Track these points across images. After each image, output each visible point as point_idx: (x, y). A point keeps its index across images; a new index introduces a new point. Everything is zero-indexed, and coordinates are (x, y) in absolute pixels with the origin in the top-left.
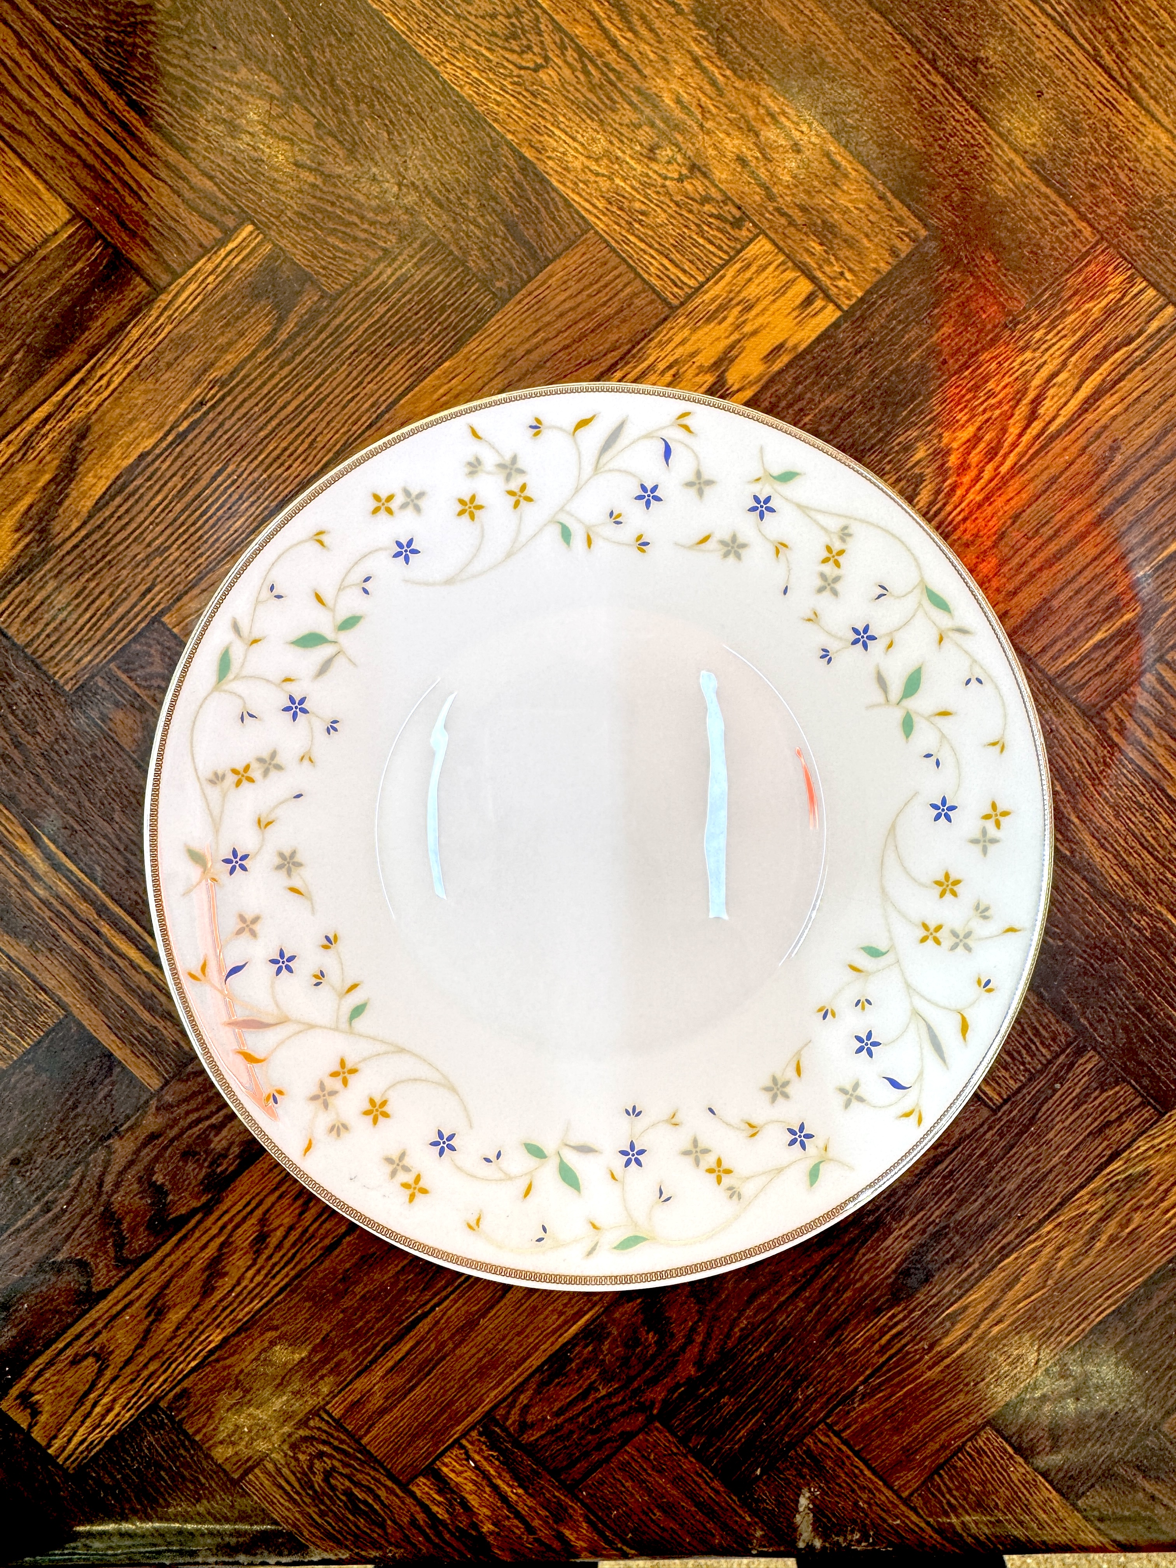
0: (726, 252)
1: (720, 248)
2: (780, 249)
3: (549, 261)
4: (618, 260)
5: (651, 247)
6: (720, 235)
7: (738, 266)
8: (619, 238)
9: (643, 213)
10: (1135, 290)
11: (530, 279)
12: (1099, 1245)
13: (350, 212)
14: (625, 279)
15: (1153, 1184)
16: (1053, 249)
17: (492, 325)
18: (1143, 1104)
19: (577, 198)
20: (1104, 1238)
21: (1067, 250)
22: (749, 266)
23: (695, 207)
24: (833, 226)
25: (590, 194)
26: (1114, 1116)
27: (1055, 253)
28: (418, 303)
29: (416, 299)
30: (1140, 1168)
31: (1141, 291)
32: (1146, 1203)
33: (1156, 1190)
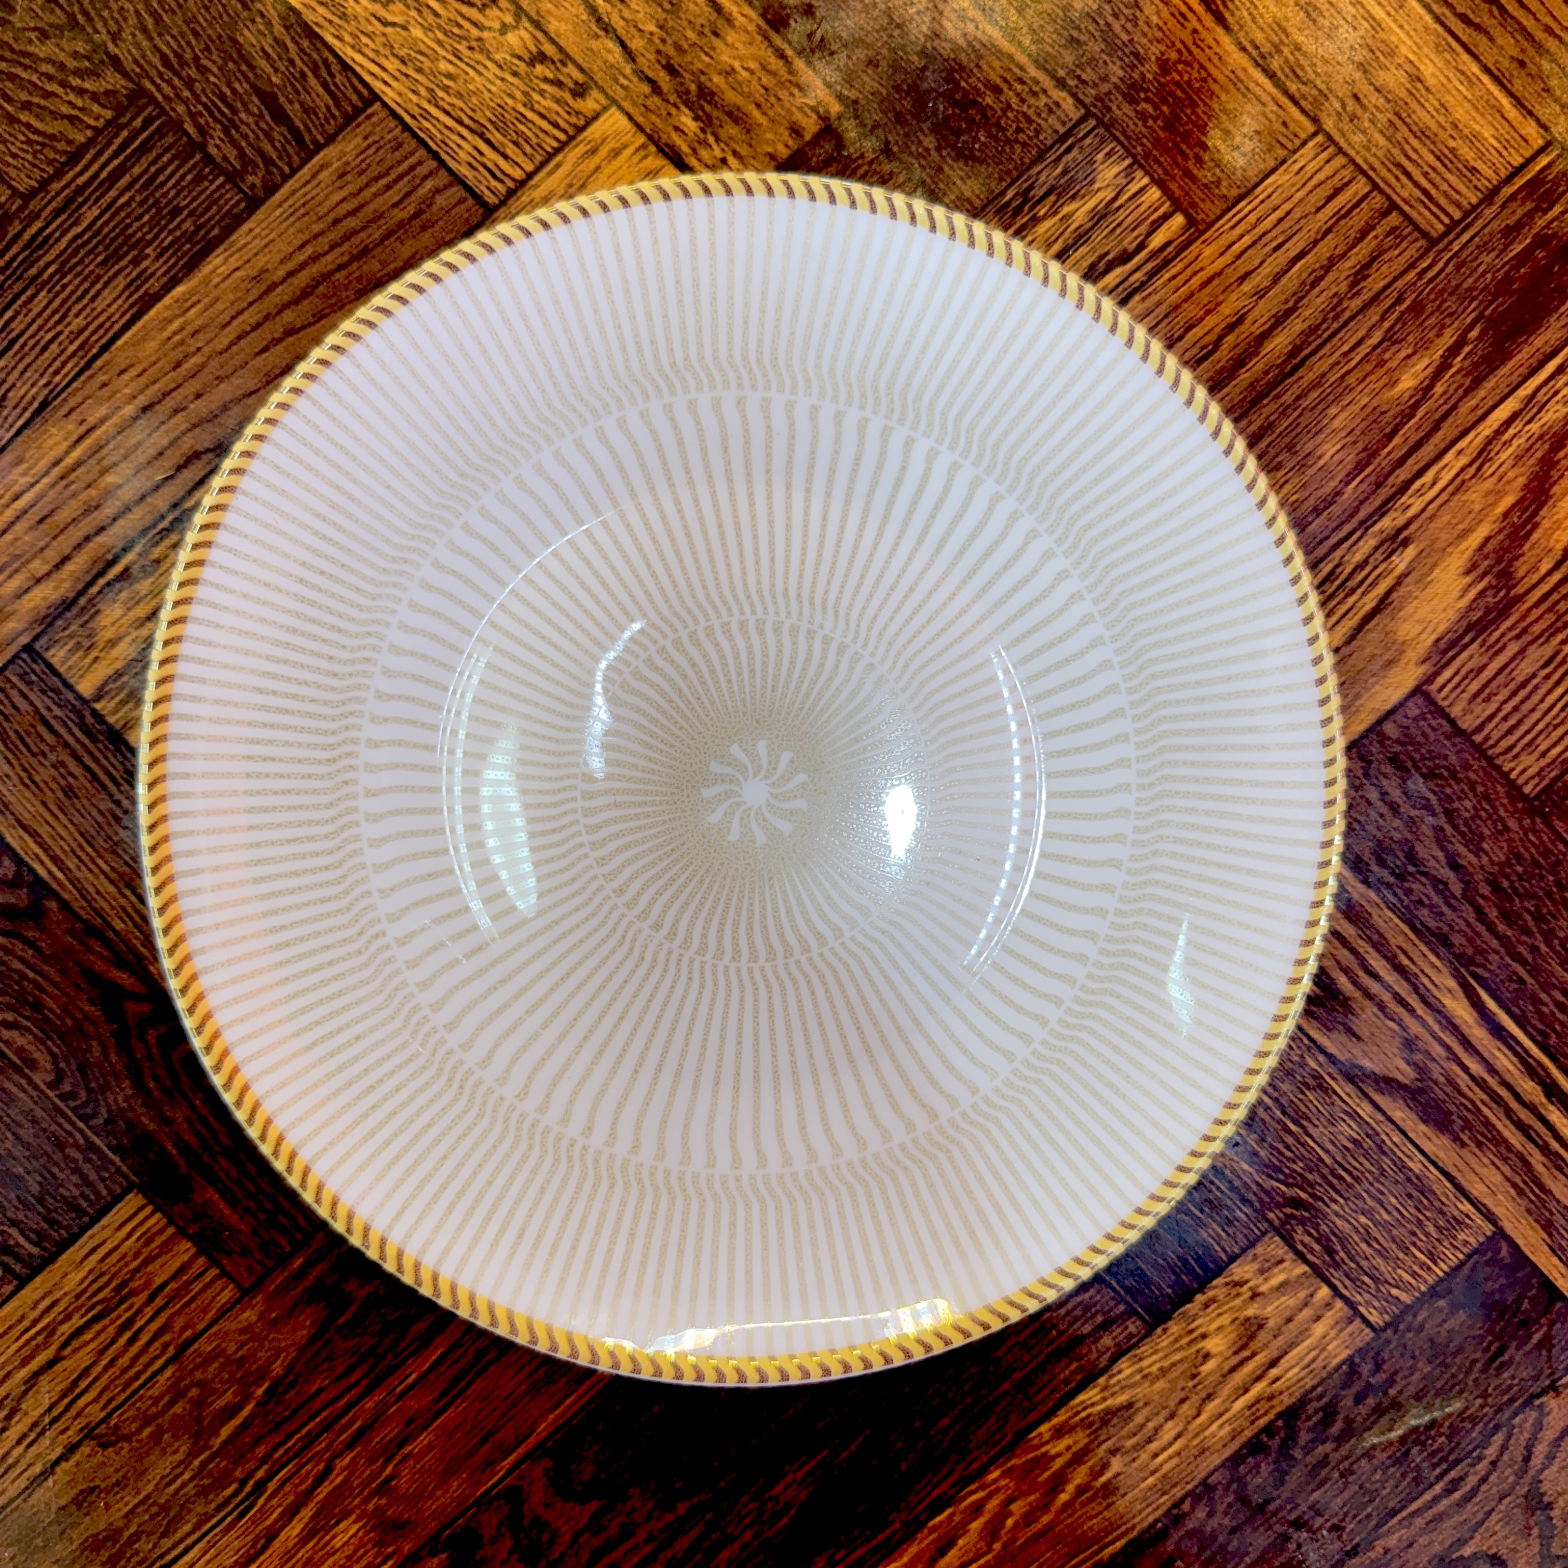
0: (565, 131)
1: (556, 126)
2: (640, 128)
3: (319, 148)
4: (414, 143)
5: (460, 122)
6: (555, 107)
7: (581, 149)
8: (416, 111)
9: (450, 76)
10: (1134, 188)
11: (294, 171)
12: (1064, 1497)
13: (50, 78)
14: (422, 170)
15: (1139, 1419)
16: (1019, 130)
17: (240, 236)
18: (1130, 1313)
19: (359, 58)
20: (1070, 1488)
21: (1038, 132)
22: (594, 151)
23: (522, 67)
24: (713, 94)
25: (377, 52)
26: (1087, 1329)
27: (1021, 137)
28: (141, 204)
29: (138, 198)
30: (1121, 1399)
31: (1142, 190)
32: (1129, 1443)
33: (1142, 1426)
